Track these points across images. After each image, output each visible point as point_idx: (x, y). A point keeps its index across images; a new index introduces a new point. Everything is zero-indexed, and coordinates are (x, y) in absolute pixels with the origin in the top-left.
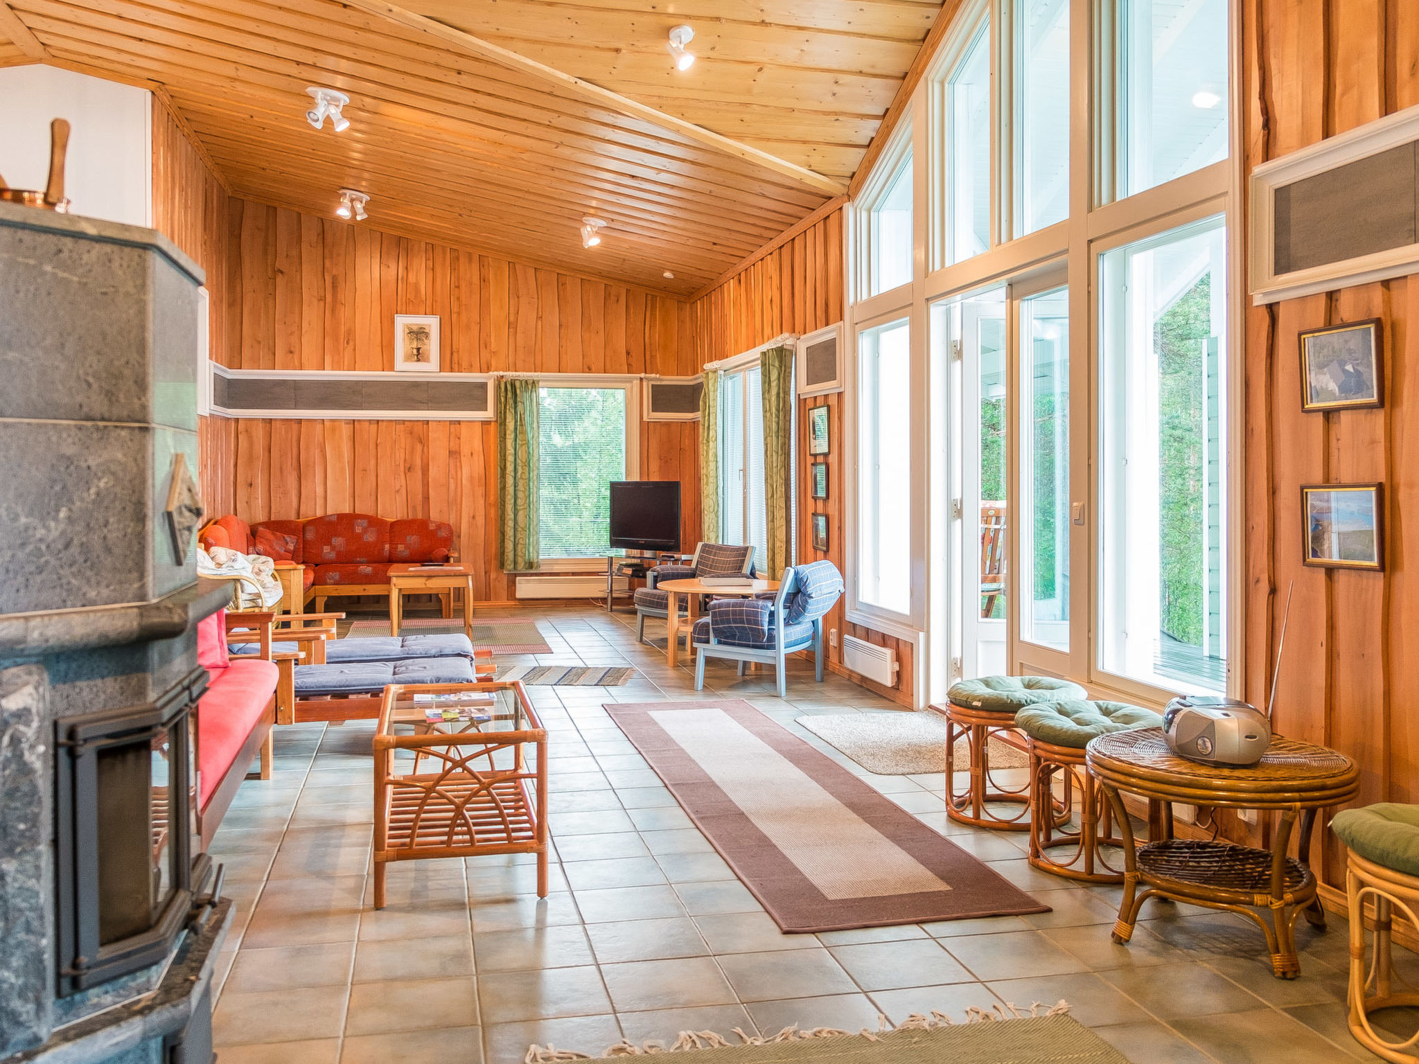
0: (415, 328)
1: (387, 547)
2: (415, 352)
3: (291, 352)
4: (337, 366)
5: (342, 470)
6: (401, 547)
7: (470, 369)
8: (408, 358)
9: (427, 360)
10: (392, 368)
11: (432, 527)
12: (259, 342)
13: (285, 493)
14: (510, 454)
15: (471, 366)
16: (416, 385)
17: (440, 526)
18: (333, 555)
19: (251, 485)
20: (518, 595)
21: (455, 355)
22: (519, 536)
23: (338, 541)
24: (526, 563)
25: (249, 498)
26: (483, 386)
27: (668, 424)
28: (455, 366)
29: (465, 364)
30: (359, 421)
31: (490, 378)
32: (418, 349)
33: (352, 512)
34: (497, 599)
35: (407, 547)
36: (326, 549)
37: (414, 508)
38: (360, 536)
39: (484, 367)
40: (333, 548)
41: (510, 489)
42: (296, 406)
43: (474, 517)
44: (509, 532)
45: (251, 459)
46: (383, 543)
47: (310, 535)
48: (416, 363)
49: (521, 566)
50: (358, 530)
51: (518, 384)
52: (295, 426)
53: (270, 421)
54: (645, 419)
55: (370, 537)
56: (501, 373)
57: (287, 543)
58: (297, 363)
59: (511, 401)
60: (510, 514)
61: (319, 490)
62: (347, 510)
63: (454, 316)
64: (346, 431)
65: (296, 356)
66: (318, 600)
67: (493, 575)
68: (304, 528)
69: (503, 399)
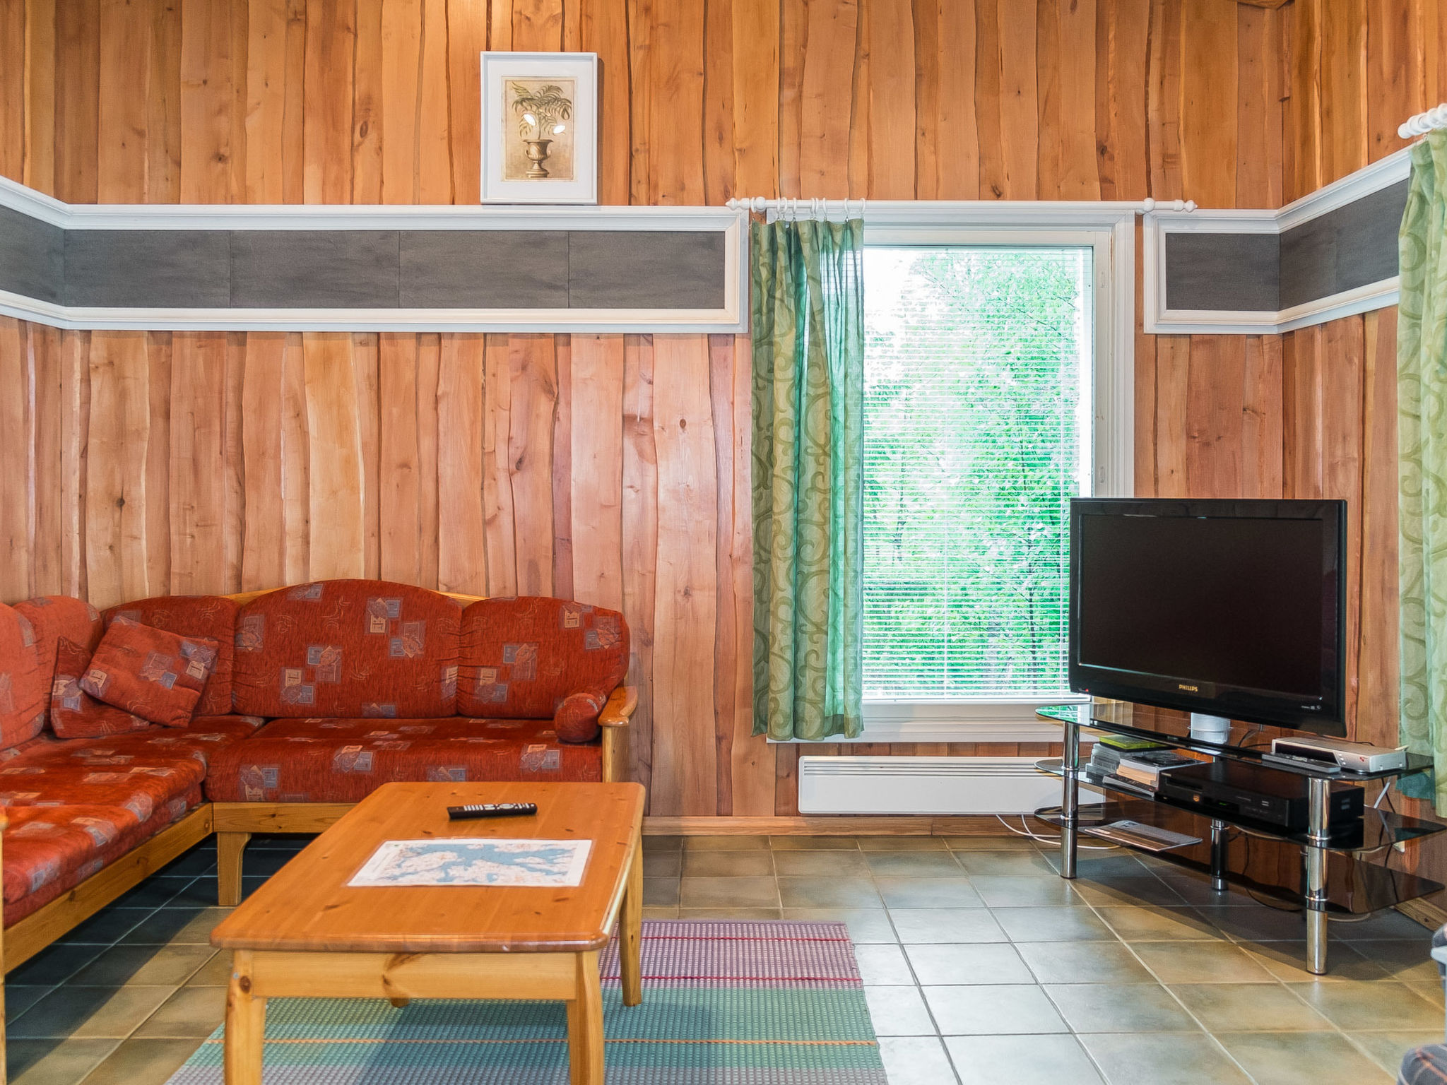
0: (534, 89)
1: (451, 673)
2: (534, 152)
3: (220, 158)
4: (338, 191)
5: (349, 463)
6: (487, 676)
7: (679, 195)
8: (515, 170)
9: (565, 173)
10: (473, 197)
11: (571, 621)
12: (141, 134)
13: (205, 525)
14: (783, 423)
15: (683, 188)
16: (536, 241)
17: (594, 616)
18: (307, 696)
19: (121, 502)
20: (804, 807)
21: (640, 160)
22: (807, 645)
23: (324, 657)
24: (825, 719)
25: (117, 536)
26: (714, 242)
27: (1209, 341)
28: (641, 190)
29: (665, 182)
30: (391, 336)
31: (733, 218)
32: (543, 145)
33: (373, 577)
34: (747, 811)
35: (504, 674)
36: (292, 677)
37: (533, 566)
38: (380, 643)
39: (716, 190)
40: (310, 675)
41: (785, 520)
42: (235, 299)
43: (687, 593)
44: (782, 638)
45: (121, 436)
46: (441, 665)
47: (251, 641)
48: (535, 181)
49: (812, 730)
50: (377, 626)
51: (805, 231)
52: (231, 350)
53: (163, 339)
54: (1150, 327)
55: (407, 647)
56: (760, 203)
57: (187, 661)
58: (234, 187)
59: (785, 278)
60: (783, 588)
61: (292, 516)
62: (358, 570)
63: (638, 57)
64: (358, 363)
65: (232, 167)
66: (223, 843)
67: (738, 748)
68: (237, 619)
69: (764, 273)
